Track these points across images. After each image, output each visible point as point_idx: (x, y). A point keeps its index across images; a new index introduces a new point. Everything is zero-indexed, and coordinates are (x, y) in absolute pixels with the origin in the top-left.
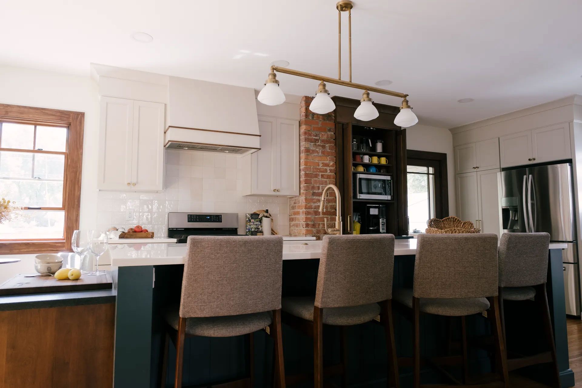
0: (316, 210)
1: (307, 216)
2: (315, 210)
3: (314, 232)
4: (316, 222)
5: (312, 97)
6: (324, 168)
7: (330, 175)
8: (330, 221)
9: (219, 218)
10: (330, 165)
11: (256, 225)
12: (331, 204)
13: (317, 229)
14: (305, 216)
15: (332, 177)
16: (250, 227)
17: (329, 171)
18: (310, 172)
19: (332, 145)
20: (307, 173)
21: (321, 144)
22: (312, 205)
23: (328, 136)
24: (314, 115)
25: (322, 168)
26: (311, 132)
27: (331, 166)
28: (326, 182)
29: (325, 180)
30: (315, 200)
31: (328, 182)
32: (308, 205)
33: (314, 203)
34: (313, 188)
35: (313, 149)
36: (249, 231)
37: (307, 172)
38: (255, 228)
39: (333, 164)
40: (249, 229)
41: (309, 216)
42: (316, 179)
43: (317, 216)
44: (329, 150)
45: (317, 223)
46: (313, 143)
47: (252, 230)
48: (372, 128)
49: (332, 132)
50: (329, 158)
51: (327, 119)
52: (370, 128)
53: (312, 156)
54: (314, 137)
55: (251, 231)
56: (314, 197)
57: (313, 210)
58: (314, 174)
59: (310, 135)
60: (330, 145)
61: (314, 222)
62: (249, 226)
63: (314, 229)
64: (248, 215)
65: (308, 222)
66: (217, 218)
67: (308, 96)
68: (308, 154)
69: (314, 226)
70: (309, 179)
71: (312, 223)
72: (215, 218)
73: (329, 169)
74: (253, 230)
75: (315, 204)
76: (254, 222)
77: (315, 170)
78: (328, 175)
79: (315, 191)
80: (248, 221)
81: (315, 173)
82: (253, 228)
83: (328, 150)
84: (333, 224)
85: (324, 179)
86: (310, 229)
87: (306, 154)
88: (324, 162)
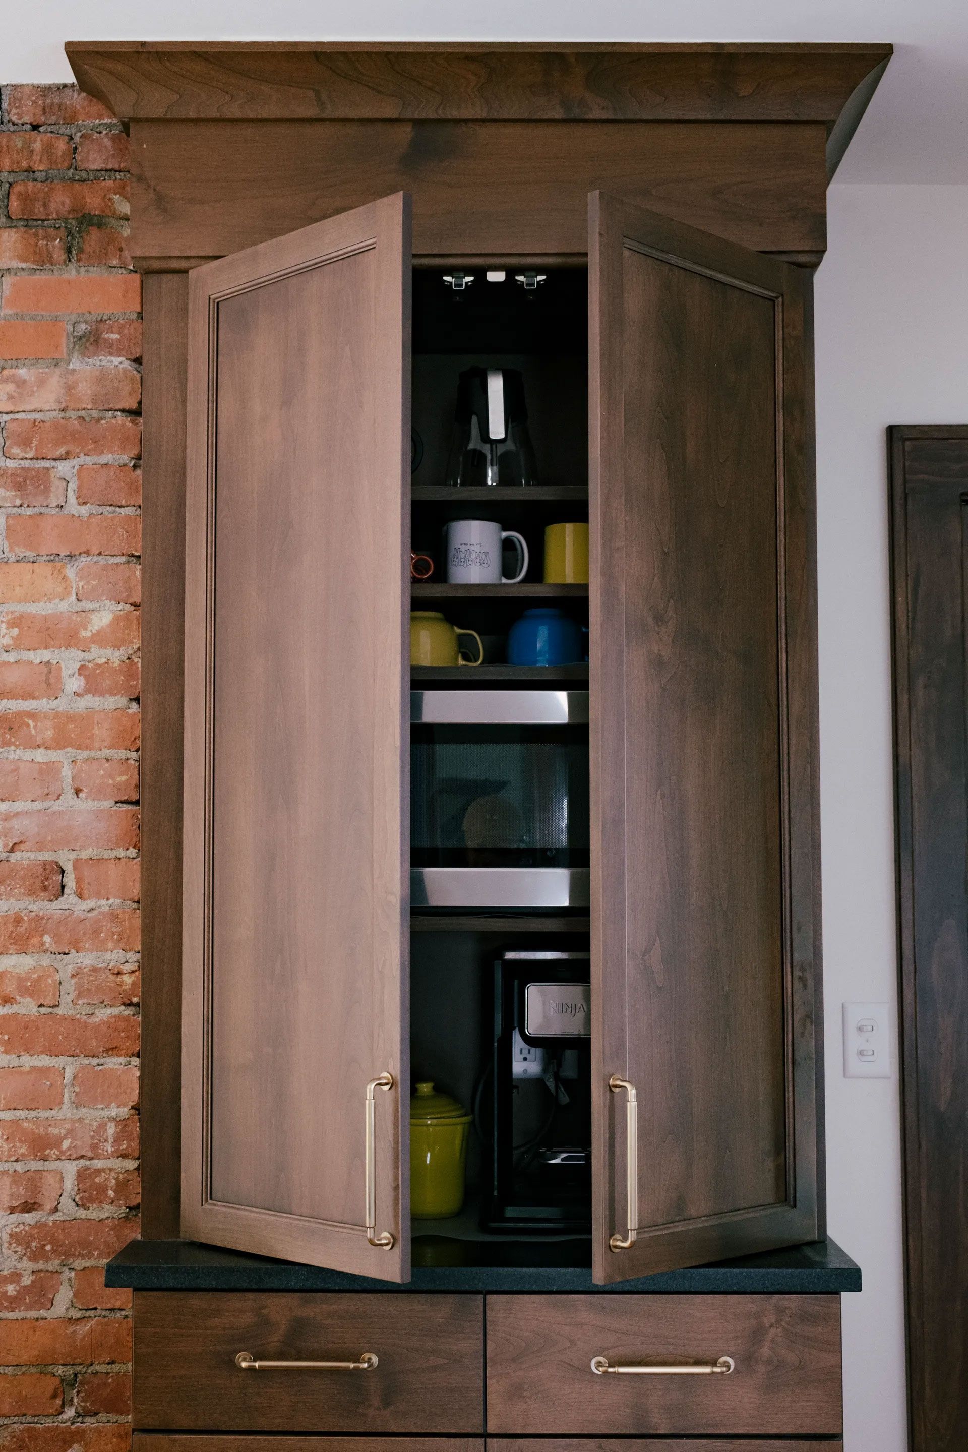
6: (31, 656)
7: (86, 720)
8: (77, 1105)
10: (85, 634)
12: (86, 959)
15: (102, 732)
17: (74, 684)
19: (107, 458)
21: (11, 464)
23: (69, 388)
25: (11, 658)
27: (99, 639)
28: (49, 771)
29: (40, 755)
31: (67, 772)
39: (116, 619)
44: (84, 511)
48: (496, 277)
49: (112, 349)
50: (80, 575)
51: (69, 251)
52: (480, 273)
60: (89, 460)
73: (82, 668)
78: (63, 721)
83: (73, 508)
84: (102, 1126)
85: (28, 755)
88: (32, 608)
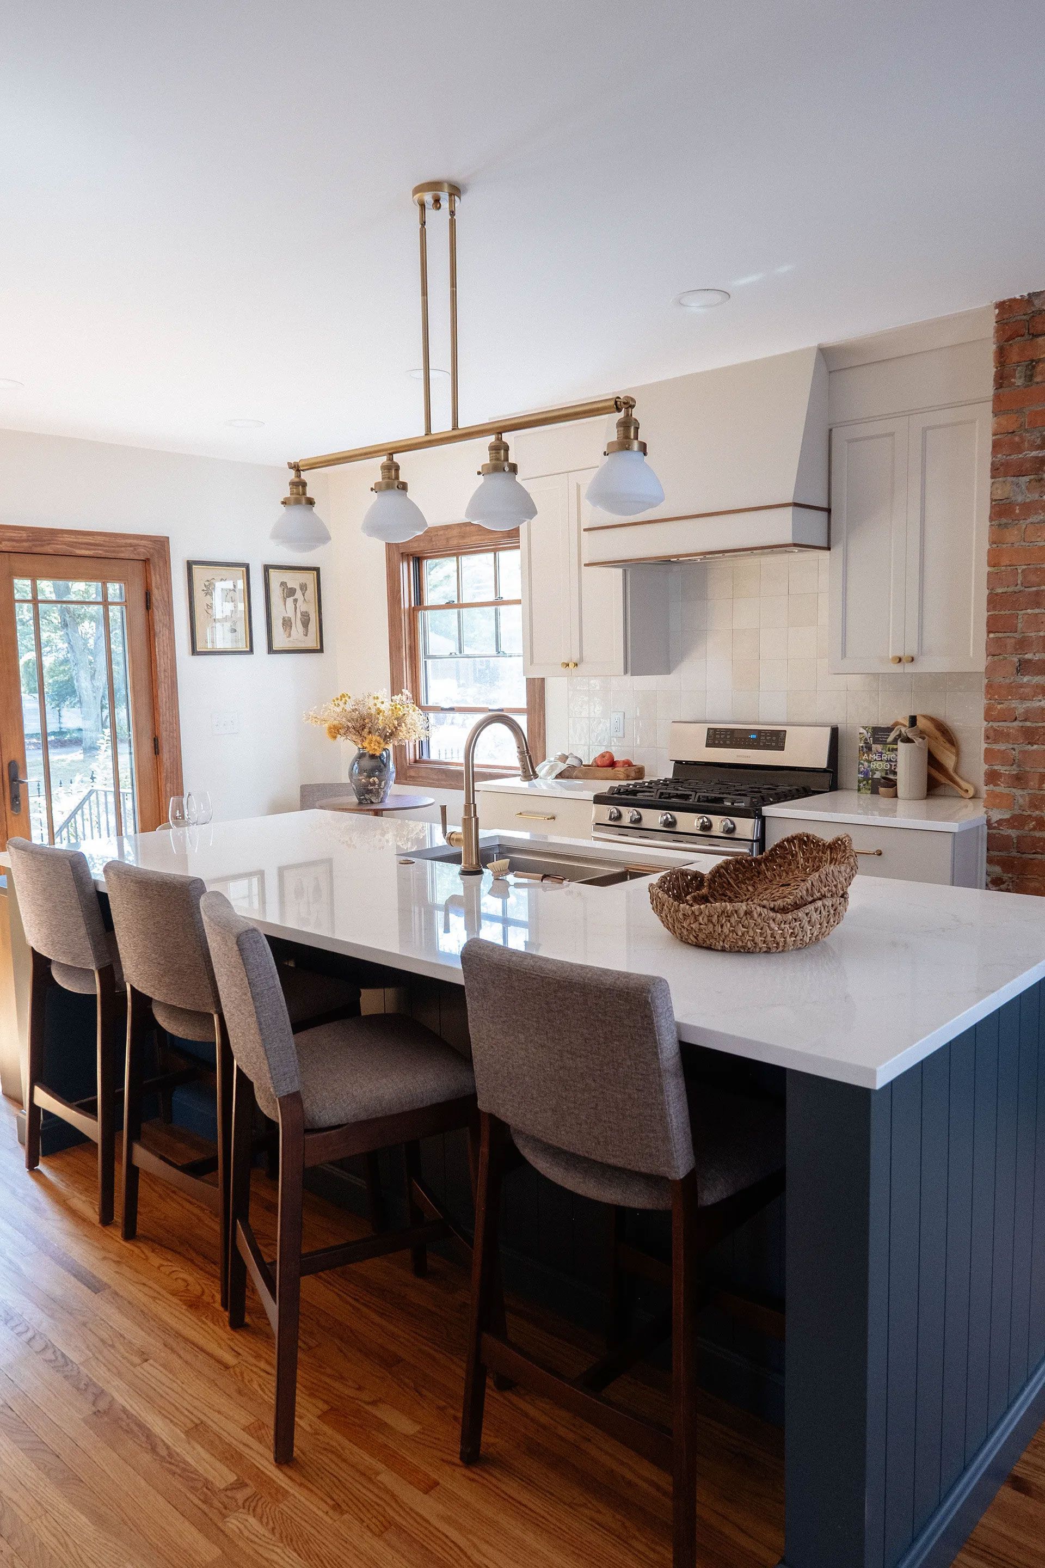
0: (1034, 725)
1: (996, 747)
2: (1028, 724)
3: (1021, 801)
4: (1028, 769)
5: (1027, 297)
9: (777, 739)
11: (887, 761)
13: (1030, 792)
14: (986, 745)
16: (869, 766)
18: (1010, 589)
20: (997, 594)
22: (1014, 705)
24: (1034, 367)
26: (1021, 436)
30: (1027, 690)
32: (999, 707)
33: (1023, 698)
34: (1022, 644)
35: (1028, 500)
36: (866, 778)
37: (999, 590)
38: (882, 770)
40: (866, 774)
41: (1001, 747)
42: (1037, 611)
43: (1035, 747)
45: (1033, 770)
46: (1027, 479)
47: (875, 777)
53: (1024, 526)
54: (1034, 453)
55: (872, 779)
56: (1026, 679)
57: (1016, 724)
58: (1029, 594)
59: (1018, 448)
61: (1019, 766)
62: (866, 764)
63: (1018, 792)
64: (864, 731)
65: (996, 768)
66: (774, 738)
67: (1010, 300)
68: (1004, 521)
69: (1019, 780)
70: (1007, 612)
71: (1014, 770)
72: (768, 738)
74: (877, 775)
75: (1028, 704)
76: (882, 753)
77: (1033, 578)
79: (1029, 656)
80: (865, 749)
81: (1034, 589)
82: (877, 770)
86: (1002, 789)
87: (997, 522)
